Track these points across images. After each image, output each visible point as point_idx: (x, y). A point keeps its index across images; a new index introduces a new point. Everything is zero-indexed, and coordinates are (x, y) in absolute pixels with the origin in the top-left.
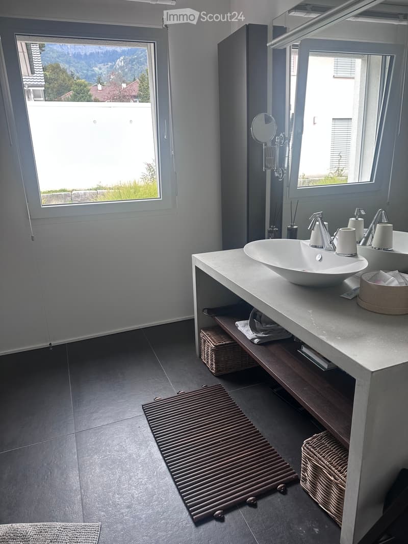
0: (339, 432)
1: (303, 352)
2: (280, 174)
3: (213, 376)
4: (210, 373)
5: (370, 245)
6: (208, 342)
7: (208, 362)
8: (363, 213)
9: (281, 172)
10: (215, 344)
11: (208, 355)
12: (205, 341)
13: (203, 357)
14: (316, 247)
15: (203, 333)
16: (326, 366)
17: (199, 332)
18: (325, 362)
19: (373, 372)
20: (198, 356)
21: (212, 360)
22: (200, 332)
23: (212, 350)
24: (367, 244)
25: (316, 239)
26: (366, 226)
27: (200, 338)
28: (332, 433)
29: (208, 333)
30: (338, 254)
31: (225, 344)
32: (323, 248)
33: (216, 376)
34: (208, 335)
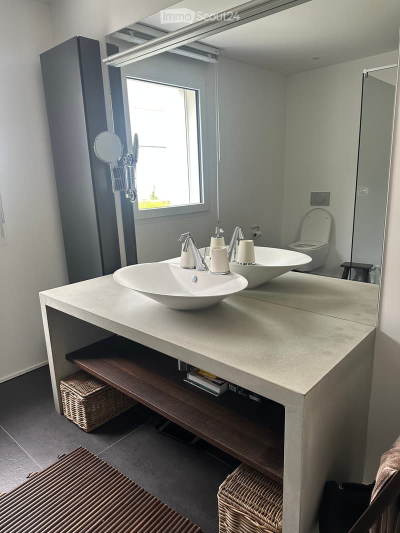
0: (259, 463)
1: (191, 381)
2: (132, 196)
3: (85, 433)
4: (81, 431)
5: (234, 261)
6: (74, 394)
7: (75, 418)
8: (221, 231)
9: (133, 193)
10: (83, 395)
11: (74, 410)
12: (68, 394)
13: (66, 414)
14: (187, 268)
15: (64, 385)
16: (217, 390)
17: (58, 384)
18: (216, 386)
19: (305, 395)
20: (60, 413)
21: (81, 415)
22: (60, 383)
23: (80, 403)
24: (232, 261)
25: (188, 260)
26: (227, 243)
27: (60, 392)
28: (252, 466)
29: (70, 383)
30: (213, 273)
31: (96, 392)
32: (195, 268)
33: (88, 433)
34: (71, 385)
